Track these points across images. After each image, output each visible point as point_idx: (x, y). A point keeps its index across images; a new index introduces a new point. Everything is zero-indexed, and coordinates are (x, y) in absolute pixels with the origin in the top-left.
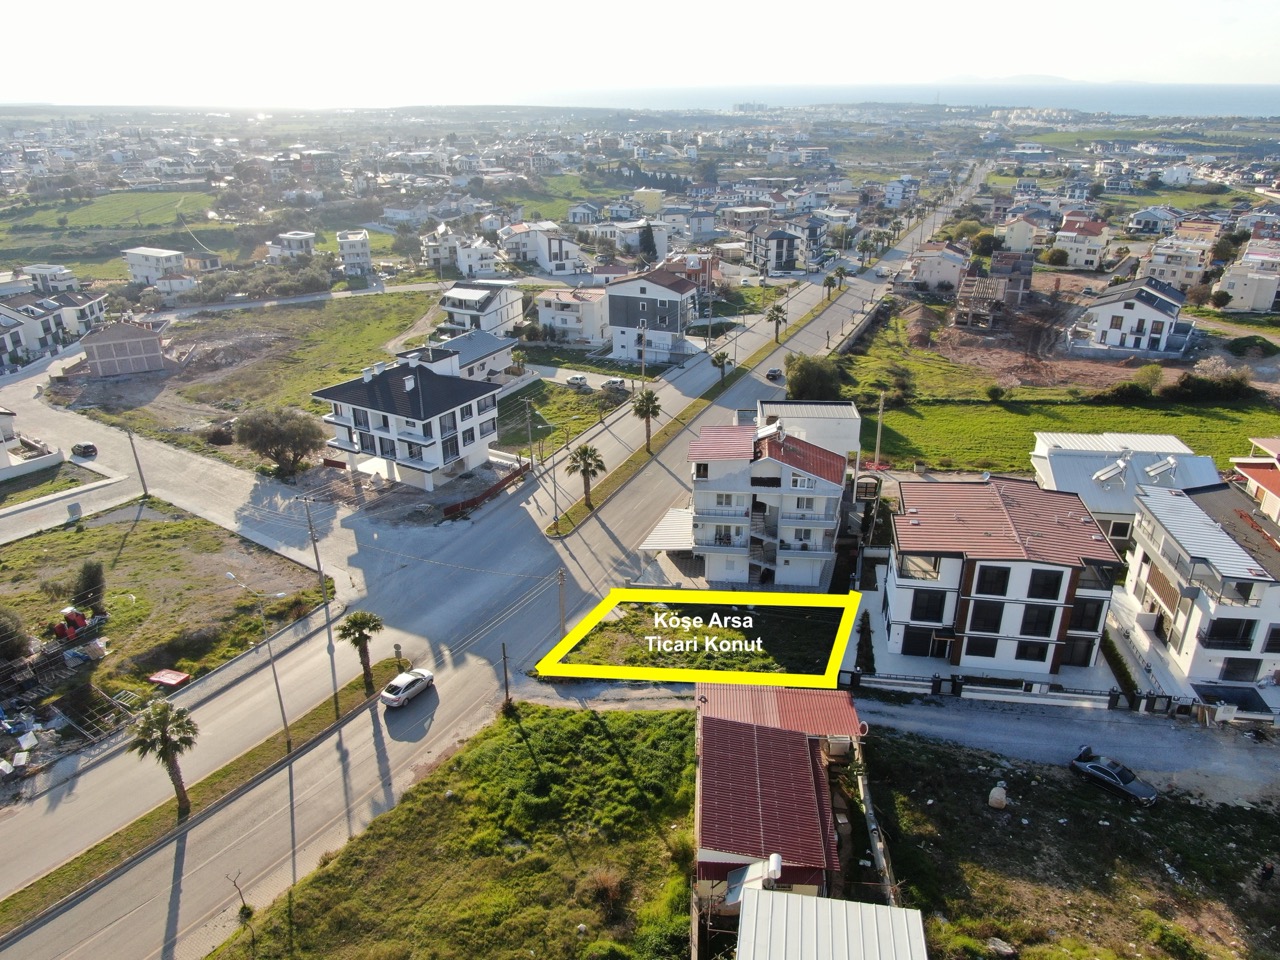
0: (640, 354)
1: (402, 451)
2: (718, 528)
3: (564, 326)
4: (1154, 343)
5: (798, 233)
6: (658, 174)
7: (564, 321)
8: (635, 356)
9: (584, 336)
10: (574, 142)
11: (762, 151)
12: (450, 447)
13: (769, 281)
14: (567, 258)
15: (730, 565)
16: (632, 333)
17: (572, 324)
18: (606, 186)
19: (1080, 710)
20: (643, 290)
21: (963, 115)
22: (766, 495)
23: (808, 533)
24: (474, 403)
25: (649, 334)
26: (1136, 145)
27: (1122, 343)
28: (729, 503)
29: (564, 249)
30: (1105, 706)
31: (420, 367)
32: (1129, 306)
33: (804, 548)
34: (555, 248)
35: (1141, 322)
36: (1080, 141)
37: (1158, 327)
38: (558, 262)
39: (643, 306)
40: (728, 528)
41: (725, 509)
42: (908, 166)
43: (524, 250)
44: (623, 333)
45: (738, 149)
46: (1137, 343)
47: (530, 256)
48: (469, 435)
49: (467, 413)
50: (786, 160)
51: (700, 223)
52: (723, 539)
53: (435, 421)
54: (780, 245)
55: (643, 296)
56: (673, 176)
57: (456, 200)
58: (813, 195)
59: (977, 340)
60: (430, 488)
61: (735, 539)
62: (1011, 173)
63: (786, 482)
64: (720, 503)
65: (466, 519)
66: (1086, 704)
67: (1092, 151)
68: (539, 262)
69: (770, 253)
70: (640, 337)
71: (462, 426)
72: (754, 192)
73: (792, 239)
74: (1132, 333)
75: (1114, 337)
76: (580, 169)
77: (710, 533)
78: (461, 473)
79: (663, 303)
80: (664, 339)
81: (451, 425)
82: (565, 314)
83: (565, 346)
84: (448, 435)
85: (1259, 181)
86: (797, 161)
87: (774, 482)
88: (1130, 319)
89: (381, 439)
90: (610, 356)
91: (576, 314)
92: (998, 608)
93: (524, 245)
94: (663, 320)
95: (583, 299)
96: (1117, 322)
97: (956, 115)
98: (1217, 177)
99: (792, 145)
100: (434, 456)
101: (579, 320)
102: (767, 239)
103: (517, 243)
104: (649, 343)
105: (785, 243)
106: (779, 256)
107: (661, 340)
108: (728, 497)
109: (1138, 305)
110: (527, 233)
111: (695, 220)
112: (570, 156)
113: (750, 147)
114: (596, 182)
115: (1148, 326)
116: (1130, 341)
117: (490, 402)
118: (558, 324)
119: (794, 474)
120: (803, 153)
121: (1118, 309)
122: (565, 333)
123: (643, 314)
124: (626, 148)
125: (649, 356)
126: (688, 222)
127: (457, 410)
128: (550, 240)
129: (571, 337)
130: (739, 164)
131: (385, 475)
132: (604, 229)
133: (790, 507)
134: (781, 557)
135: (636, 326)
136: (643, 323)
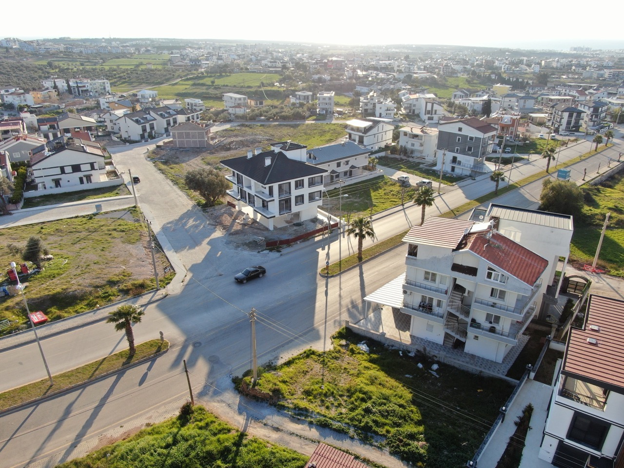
0: (453, 169)
1: (258, 203)
2: (423, 298)
3: (413, 148)
5: (586, 110)
6: (511, 79)
7: (413, 145)
8: (449, 170)
9: (423, 155)
10: (470, 62)
11: (580, 70)
12: (285, 205)
13: (558, 137)
14: (435, 114)
15: (430, 328)
16: (450, 155)
17: (417, 147)
18: (480, 83)
22: (463, 280)
23: (497, 319)
24: (306, 179)
25: (460, 157)
28: (434, 280)
29: (434, 109)
31: (280, 153)
33: (492, 330)
34: (429, 107)
38: (429, 116)
39: (459, 139)
40: (431, 300)
41: (429, 284)
43: (414, 108)
44: (444, 154)
45: (566, 69)
47: (416, 112)
48: (300, 199)
49: (299, 185)
50: (595, 76)
51: (525, 102)
52: (426, 307)
53: (276, 186)
54: (570, 116)
55: (460, 133)
56: (520, 80)
57: (394, 84)
58: (606, 93)
60: (271, 228)
61: (436, 309)
63: (482, 272)
64: (426, 278)
65: (279, 251)
68: (420, 115)
69: (563, 120)
70: (454, 160)
71: (295, 193)
72: (568, 91)
73: (579, 113)
76: (468, 74)
77: (416, 300)
78: (295, 222)
79: (471, 138)
80: (469, 161)
81: (288, 190)
82: (415, 141)
83: (411, 159)
84: (284, 197)
86: (602, 77)
87: (472, 271)
89: (249, 194)
90: (434, 168)
91: (420, 141)
93: (414, 105)
94: (470, 149)
95: (426, 133)
99: (601, 67)
100: (274, 207)
101: (421, 145)
102: (563, 111)
103: (411, 104)
104: (460, 163)
105: (575, 114)
106: (569, 123)
107: (467, 161)
108: (434, 275)
110: (417, 99)
111: (522, 101)
112: (465, 68)
113: (574, 68)
114: (475, 81)
117: (318, 180)
118: (409, 146)
119: (490, 269)
120: (607, 73)
122: (412, 152)
123: (458, 144)
124: (498, 65)
125: (458, 171)
126: (518, 102)
127: (293, 182)
128: (427, 103)
129: (416, 154)
130: (564, 77)
131: (251, 216)
132: (464, 102)
133: (484, 294)
134: (471, 332)
135: (453, 151)
136: (457, 150)
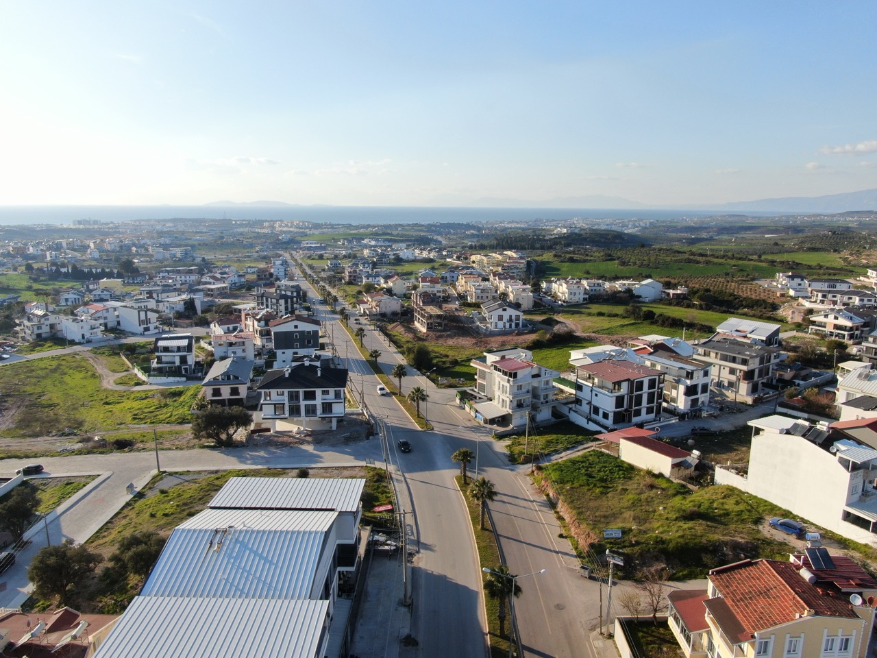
4: (517, 325)
14: (150, 323)
15: (523, 416)
16: (289, 353)
17: (239, 354)
19: (673, 423)
20: (296, 327)
21: (246, 226)
22: (535, 383)
23: (547, 395)
25: (301, 351)
26: (363, 240)
27: (504, 327)
28: (521, 389)
30: (678, 420)
32: (505, 310)
33: (547, 402)
35: (511, 316)
36: (333, 239)
37: (518, 318)
39: (296, 336)
40: (521, 400)
41: (520, 391)
42: (249, 257)
44: (284, 353)
45: (126, 251)
46: (510, 326)
47: (110, 325)
50: (167, 256)
54: (286, 302)
55: (296, 330)
59: (444, 335)
60: (335, 428)
61: (524, 404)
62: (317, 257)
63: (543, 374)
64: (518, 389)
66: (673, 421)
67: (343, 244)
68: (122, 327)
70: (295, 354)
73: (292, 298)
74: (508, 322)
75: (500, 324)
76: (15, 269)
77: (516, 403)
79: (309, 332)
80: (310, 353)
82: (234, 348)
85: (445, 255)
87: (538, 375)
88: (506, 316)
89: (306, 406)
91: (243, 347)
92: (641, 395)
94: (309, 342)
96: (500, 318)
97: (241, 225)
98: (425, 254)
99: (165, 247)
100: (340, 408)
101: (244, 351)
105: (289, 300)
108: (521, 386)
109: (508, 309)
110: (107, 310)
113: (134, 249)
115: (513, 318)
116: (507, 325)
119: (545, 370)
120: (176, 252)
121: (500, 312)
123: (297, 340)
128: (139, 312)
130: (135, 261)
133: (543, 386)
134: (540, 408)
135: (293, 348)
136: (297, 345)
